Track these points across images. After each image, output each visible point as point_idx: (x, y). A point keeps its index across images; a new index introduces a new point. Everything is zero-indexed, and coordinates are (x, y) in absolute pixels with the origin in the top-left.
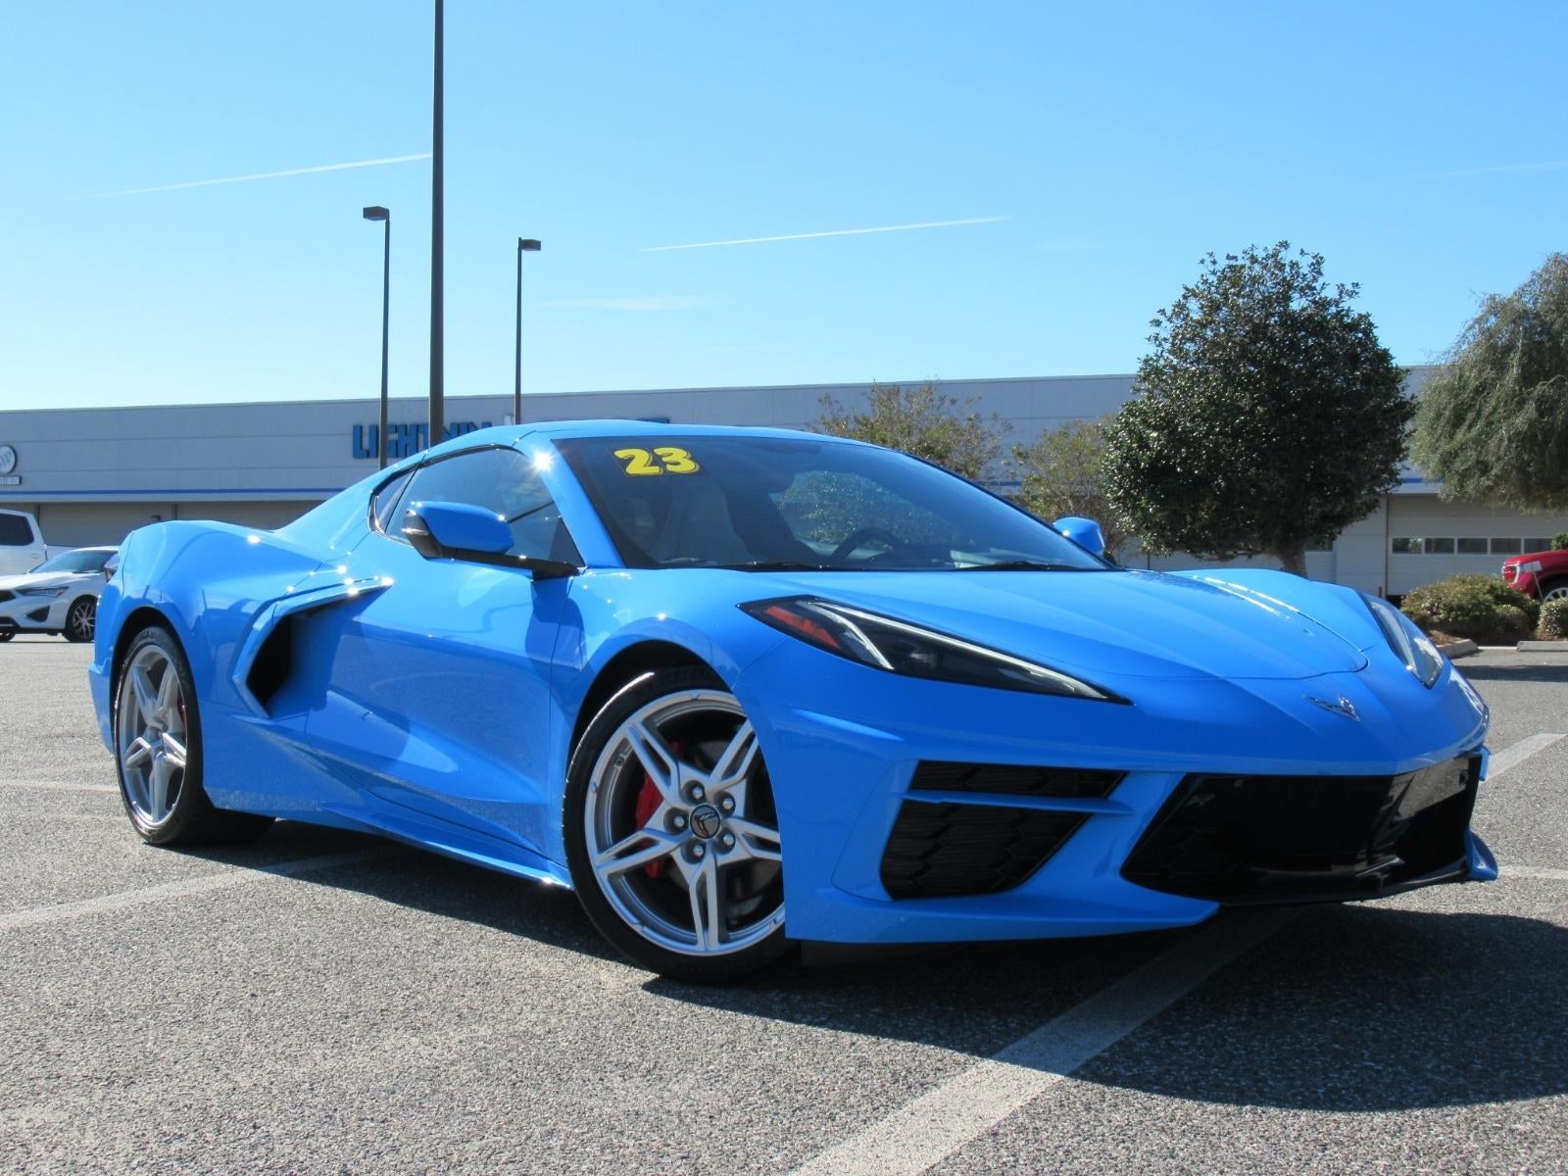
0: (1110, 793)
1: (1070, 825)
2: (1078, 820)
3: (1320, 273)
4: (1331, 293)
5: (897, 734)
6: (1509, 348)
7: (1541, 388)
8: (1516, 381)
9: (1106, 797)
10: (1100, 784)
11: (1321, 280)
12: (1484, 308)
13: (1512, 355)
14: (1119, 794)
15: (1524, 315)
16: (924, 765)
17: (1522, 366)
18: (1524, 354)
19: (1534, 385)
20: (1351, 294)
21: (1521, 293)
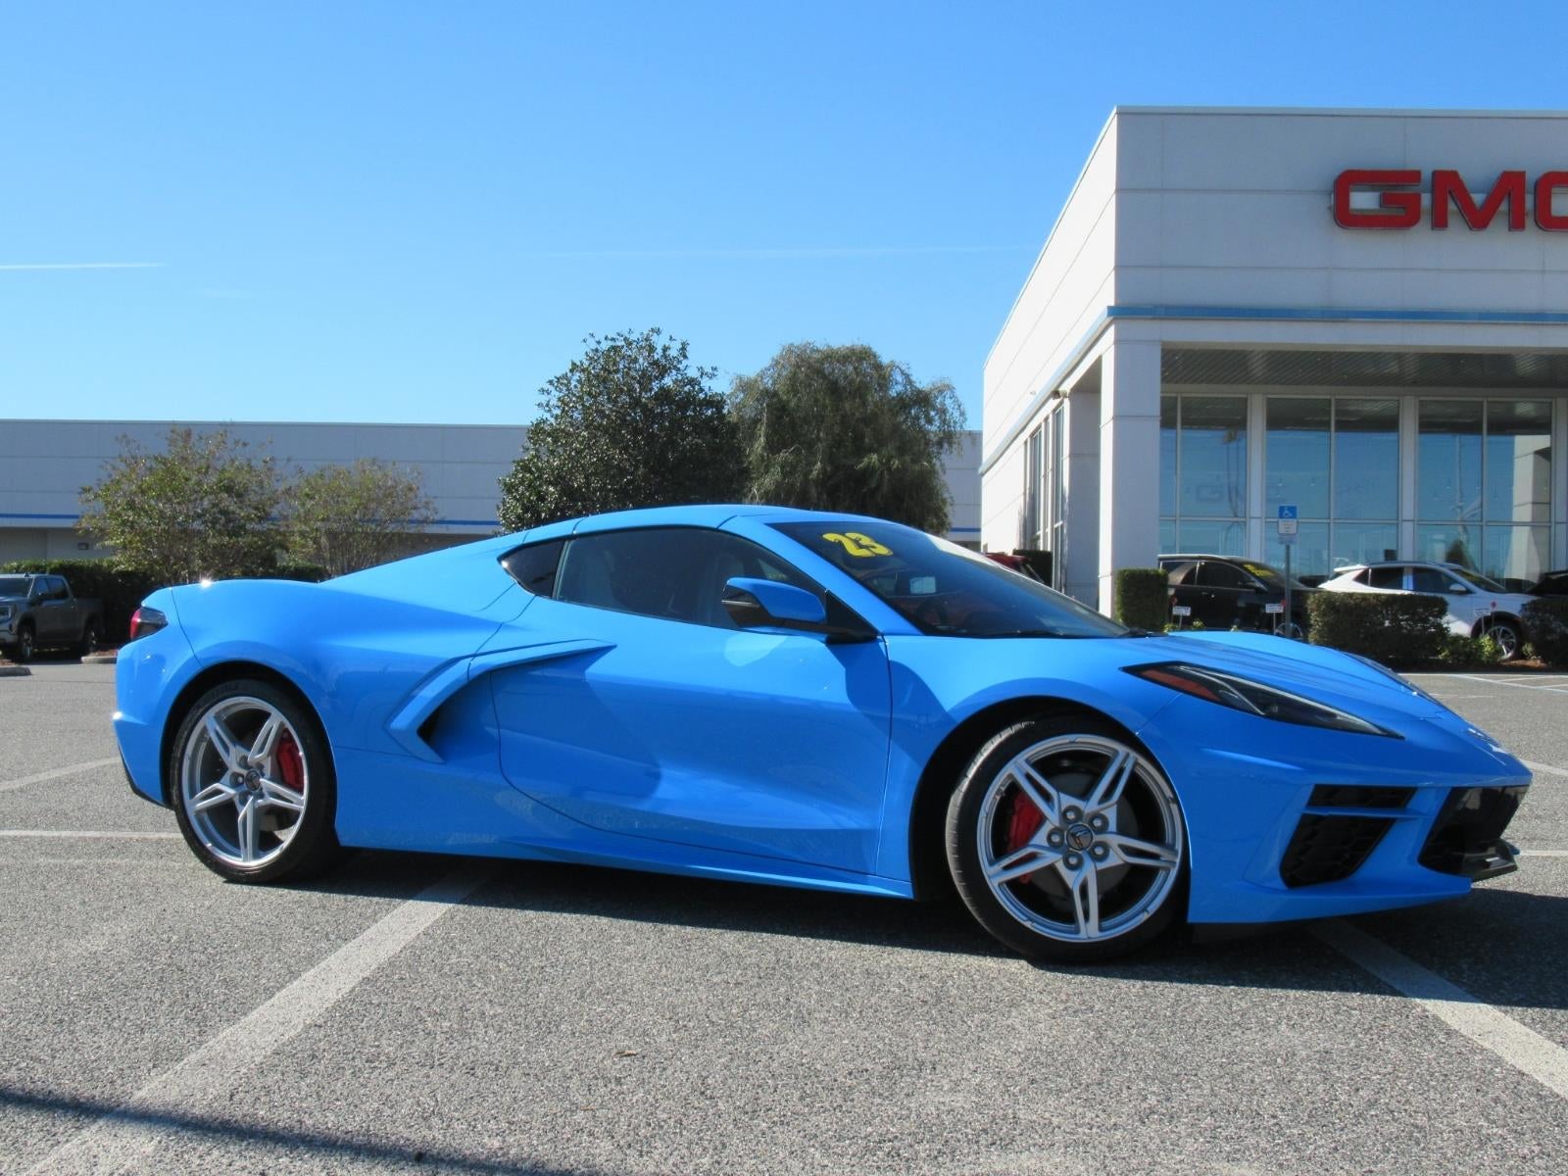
0: (1407, 803)
1: (1380, 828)
2: (1387, 824)
3: (685, 357)
4: (692, 373)
5: (1298, 766)
6: (756, 421)
7: (783, 455)
8: (764, 448)
9: (1405, 805)
10: (1398, 797)
11: (685, 363)
12: (734, 386)
13: (759, 426)
14: (1413, 804)
15: (766, 393)
16: (1318, 788)
17: (767, 436)
18: (768, 426)
19: (779, 451)
20: (712, 376)
21: (761, 376)
